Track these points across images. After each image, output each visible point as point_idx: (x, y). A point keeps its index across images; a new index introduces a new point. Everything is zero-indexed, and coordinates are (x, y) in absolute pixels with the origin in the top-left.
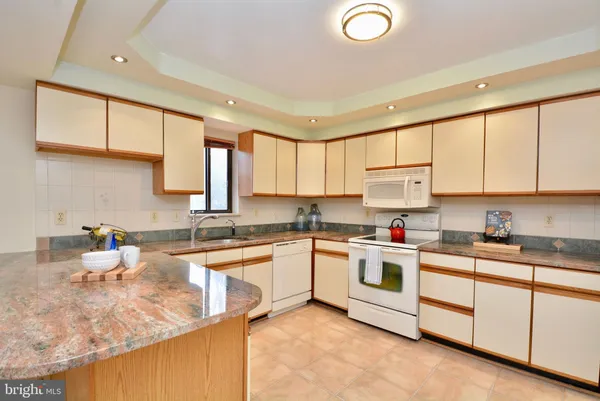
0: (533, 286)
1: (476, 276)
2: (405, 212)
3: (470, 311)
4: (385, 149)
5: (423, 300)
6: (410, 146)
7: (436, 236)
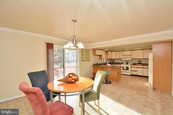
0: (143, 68)
1: (137, 67)
2: (128, 61)
3: (137, 71)
4: (125, 53)
5: (131, 71)
6: (129, 53)
7: (132, 64)
